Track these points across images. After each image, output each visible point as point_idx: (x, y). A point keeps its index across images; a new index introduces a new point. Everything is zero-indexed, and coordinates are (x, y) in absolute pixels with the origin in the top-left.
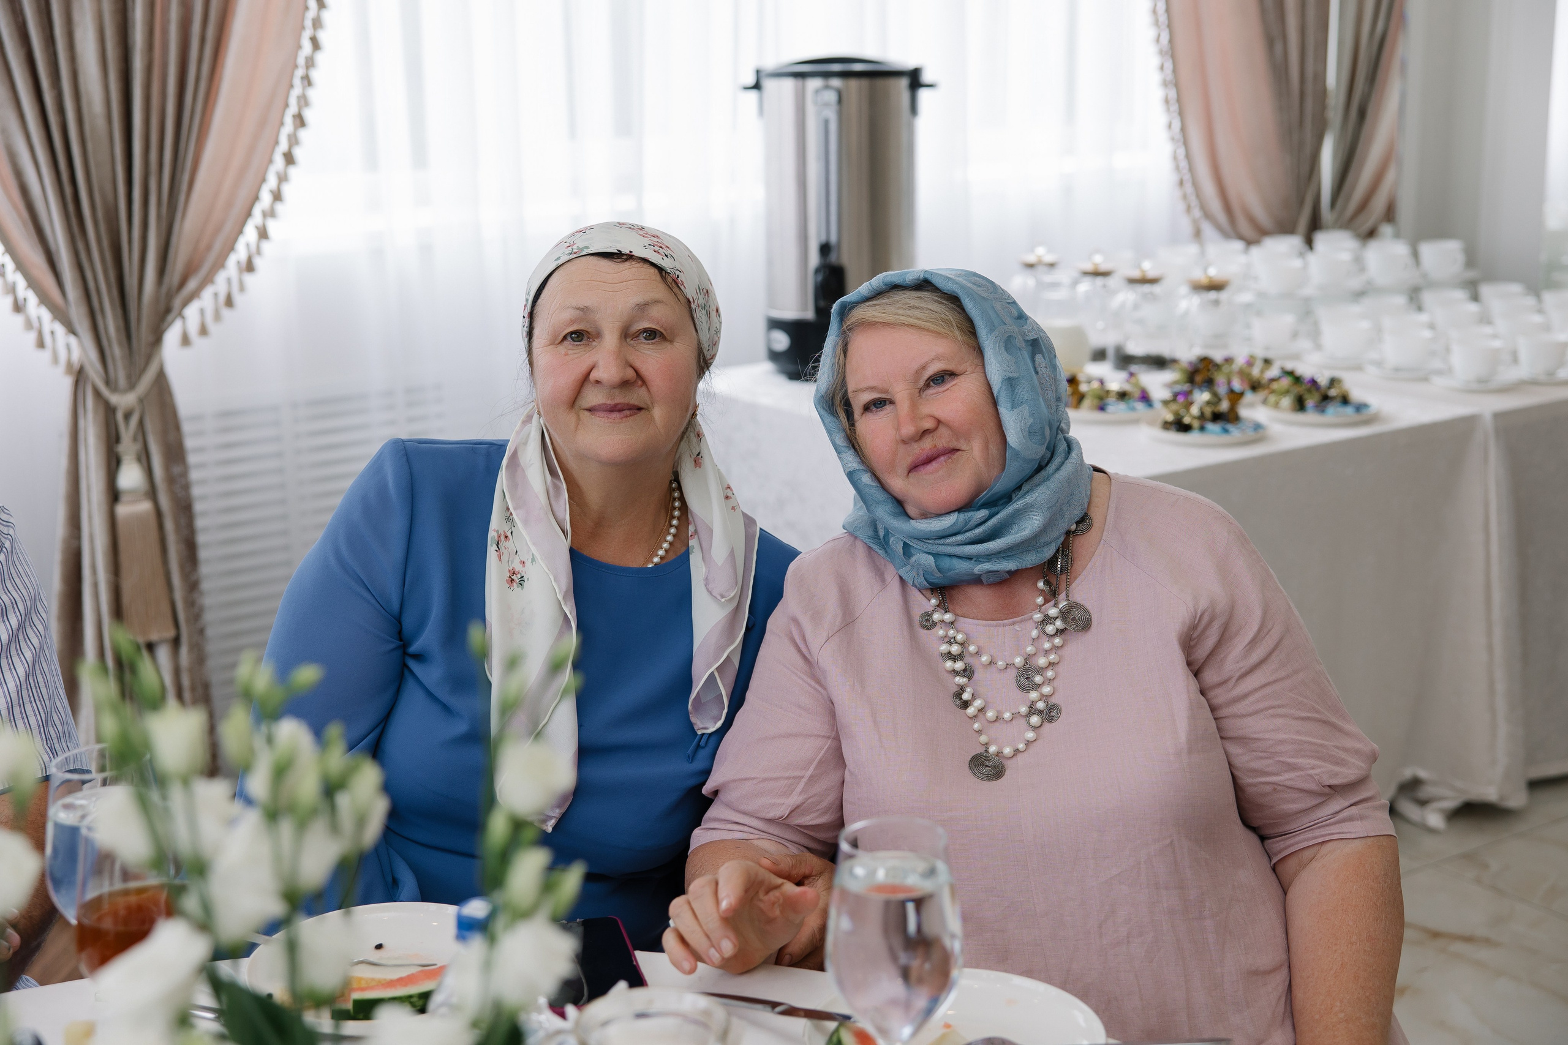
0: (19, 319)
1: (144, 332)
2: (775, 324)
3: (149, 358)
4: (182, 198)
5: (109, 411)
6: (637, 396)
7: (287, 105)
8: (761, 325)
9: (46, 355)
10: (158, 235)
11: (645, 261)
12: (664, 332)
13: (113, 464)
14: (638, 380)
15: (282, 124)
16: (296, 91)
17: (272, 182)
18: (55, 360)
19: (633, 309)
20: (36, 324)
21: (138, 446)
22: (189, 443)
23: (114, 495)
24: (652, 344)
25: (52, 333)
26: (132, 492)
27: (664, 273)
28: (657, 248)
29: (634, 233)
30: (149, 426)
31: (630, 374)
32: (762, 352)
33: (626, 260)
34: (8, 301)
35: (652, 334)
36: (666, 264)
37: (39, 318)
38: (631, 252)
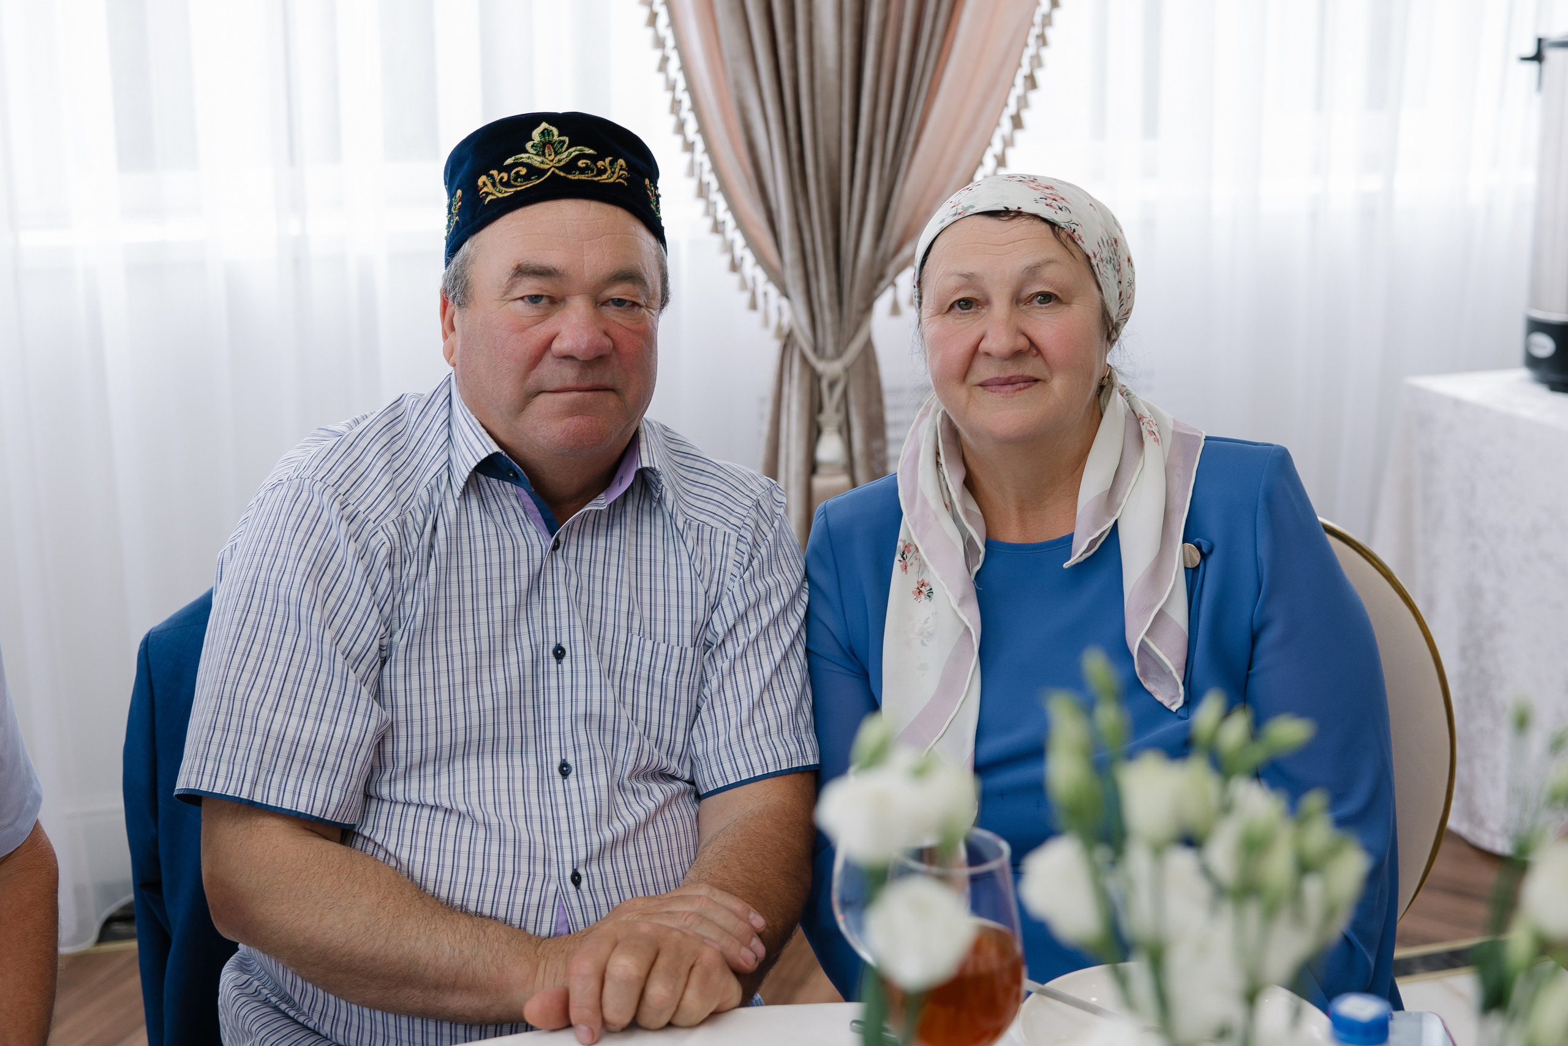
0: (734, 278)
1: (854, 299)
2: (1537, 326)
3: (858, 326)
4: (905, 160)
5: (814, 378)
6: (1031, 367)
7: (1019, 65)
8: (1519, 328)
9: (756, 317)
10: (879, 198)
11: (1035, 216)
12: (1059, 295)
13: (814, 433)
14: (1032, 348)
15: (1013, 85)
16: (1030, 51)
17: (997, 146)
18: (766, 322)
19: (1023, 272)
20: (750, 284)
21: (840, 417)
22: (890, 417)
23: (812, 467)
24: (1046, 308)
25: (765, 294)
26: (830, 464)
27: (1057, 228)
28: (1049, 201)
29: (1024, 187)
30: (852, 397)
31: (1022, 343)
32: (1519, 355)
33: (1014, 217)
34: (725, 259)
35: (1047, 298)
36: (1059, 218)
37: (754, 279)
38: (1019, 208)
